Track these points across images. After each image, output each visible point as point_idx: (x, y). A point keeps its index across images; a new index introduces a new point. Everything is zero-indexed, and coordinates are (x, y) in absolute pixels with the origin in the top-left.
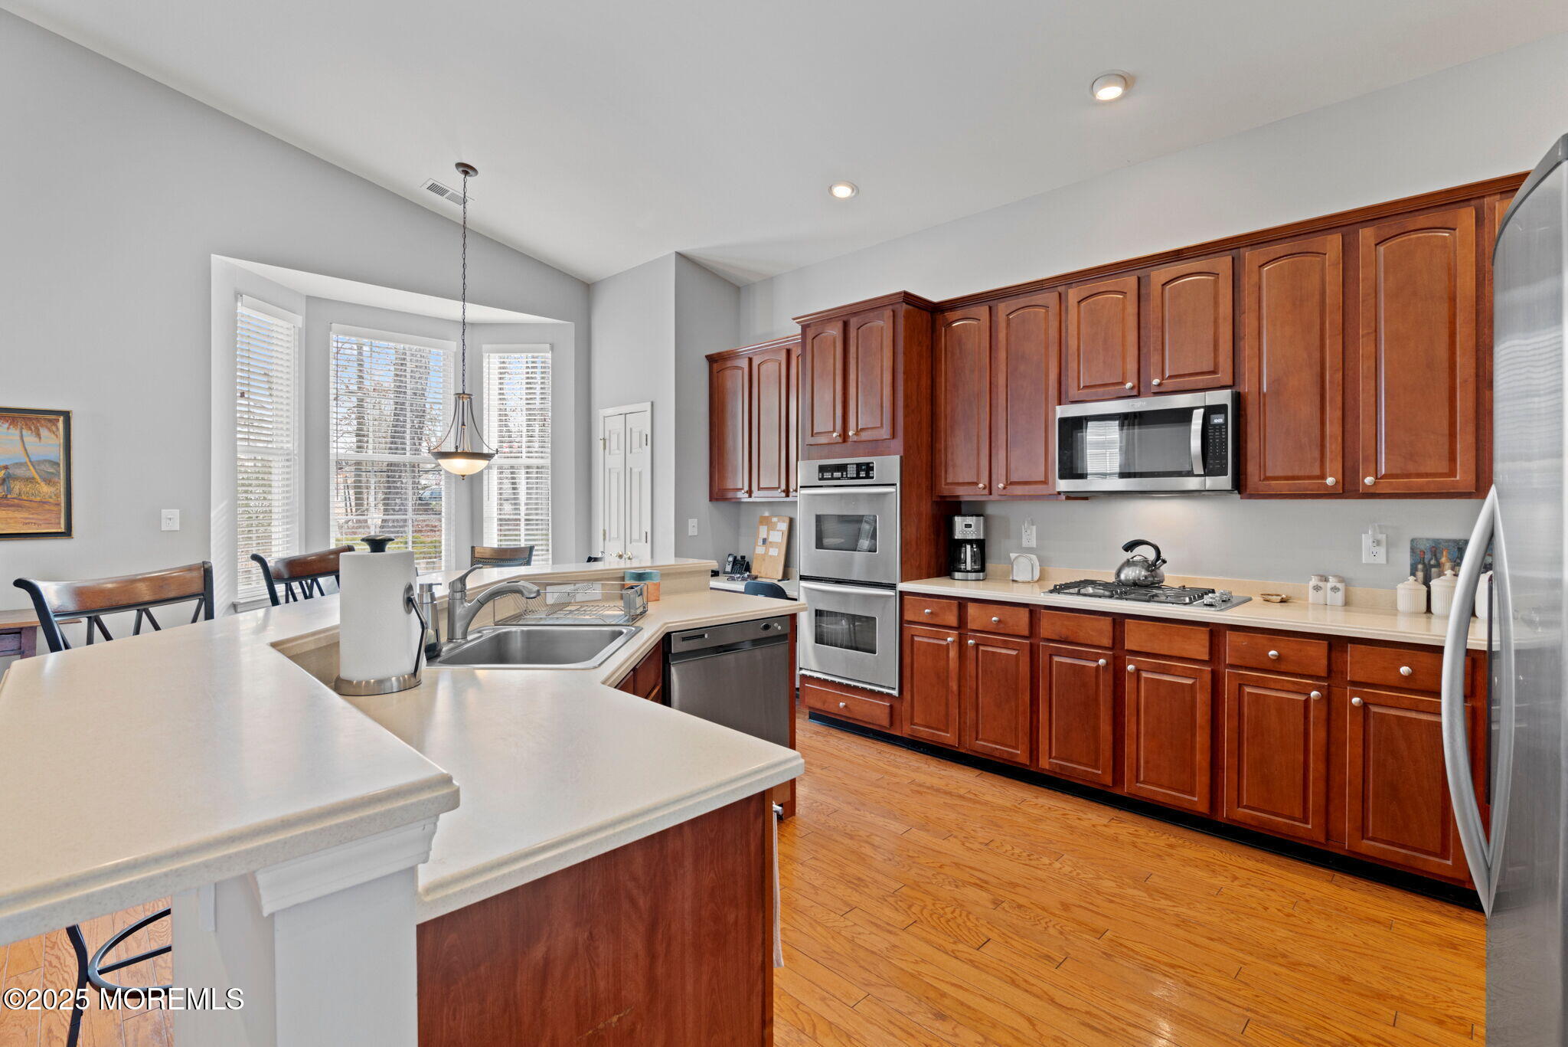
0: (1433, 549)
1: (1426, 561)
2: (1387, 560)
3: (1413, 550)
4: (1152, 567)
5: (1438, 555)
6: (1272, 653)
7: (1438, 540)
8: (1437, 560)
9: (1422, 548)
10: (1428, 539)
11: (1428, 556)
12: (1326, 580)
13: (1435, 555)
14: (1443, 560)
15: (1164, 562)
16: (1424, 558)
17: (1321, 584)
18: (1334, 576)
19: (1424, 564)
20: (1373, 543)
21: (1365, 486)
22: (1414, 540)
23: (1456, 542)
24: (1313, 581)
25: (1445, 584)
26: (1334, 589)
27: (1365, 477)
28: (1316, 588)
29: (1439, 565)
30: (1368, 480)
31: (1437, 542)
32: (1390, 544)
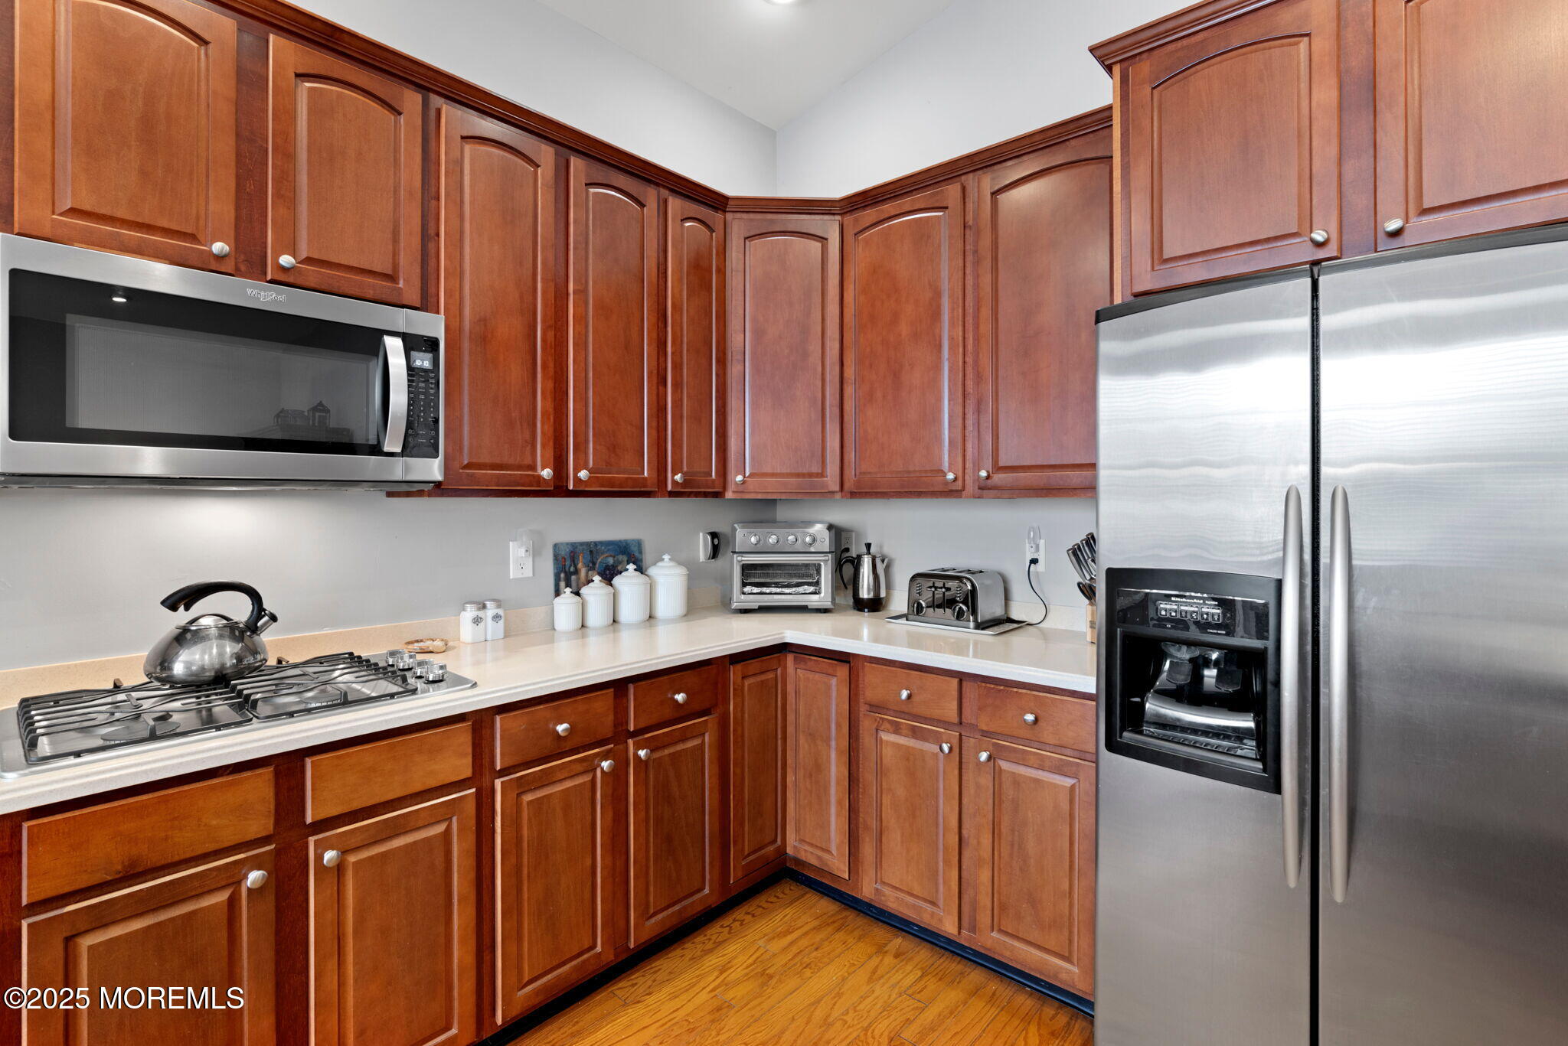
0: (572, 554)
1: (567, 569)
2: (534, 574)
3: (556, 557)
4: (245, 632)
5: (576, 562)
6: (561, 728)
7: (575, 543)
8: (575, 567)
9: (563, 553)
10: (567, 544)
11: (568, 563)
12: (484, 607)
13: (574, 561)
14: (580, 565)
15: (274, 618)
16: (565, 565)
17: (481, 614)
18: (493, 600)
19: (565, 572)
20: (522, 552)
21: (577, 480)
22: (555, 546)
23: (588, 544)
24: (470, 612)
25: (595, 591)
26: (496, 617)
27: (577, 470)
28: (477, 621)
29: (577, 572)
30: (583, 474)
31: (574, 545)
32: (535, 552)
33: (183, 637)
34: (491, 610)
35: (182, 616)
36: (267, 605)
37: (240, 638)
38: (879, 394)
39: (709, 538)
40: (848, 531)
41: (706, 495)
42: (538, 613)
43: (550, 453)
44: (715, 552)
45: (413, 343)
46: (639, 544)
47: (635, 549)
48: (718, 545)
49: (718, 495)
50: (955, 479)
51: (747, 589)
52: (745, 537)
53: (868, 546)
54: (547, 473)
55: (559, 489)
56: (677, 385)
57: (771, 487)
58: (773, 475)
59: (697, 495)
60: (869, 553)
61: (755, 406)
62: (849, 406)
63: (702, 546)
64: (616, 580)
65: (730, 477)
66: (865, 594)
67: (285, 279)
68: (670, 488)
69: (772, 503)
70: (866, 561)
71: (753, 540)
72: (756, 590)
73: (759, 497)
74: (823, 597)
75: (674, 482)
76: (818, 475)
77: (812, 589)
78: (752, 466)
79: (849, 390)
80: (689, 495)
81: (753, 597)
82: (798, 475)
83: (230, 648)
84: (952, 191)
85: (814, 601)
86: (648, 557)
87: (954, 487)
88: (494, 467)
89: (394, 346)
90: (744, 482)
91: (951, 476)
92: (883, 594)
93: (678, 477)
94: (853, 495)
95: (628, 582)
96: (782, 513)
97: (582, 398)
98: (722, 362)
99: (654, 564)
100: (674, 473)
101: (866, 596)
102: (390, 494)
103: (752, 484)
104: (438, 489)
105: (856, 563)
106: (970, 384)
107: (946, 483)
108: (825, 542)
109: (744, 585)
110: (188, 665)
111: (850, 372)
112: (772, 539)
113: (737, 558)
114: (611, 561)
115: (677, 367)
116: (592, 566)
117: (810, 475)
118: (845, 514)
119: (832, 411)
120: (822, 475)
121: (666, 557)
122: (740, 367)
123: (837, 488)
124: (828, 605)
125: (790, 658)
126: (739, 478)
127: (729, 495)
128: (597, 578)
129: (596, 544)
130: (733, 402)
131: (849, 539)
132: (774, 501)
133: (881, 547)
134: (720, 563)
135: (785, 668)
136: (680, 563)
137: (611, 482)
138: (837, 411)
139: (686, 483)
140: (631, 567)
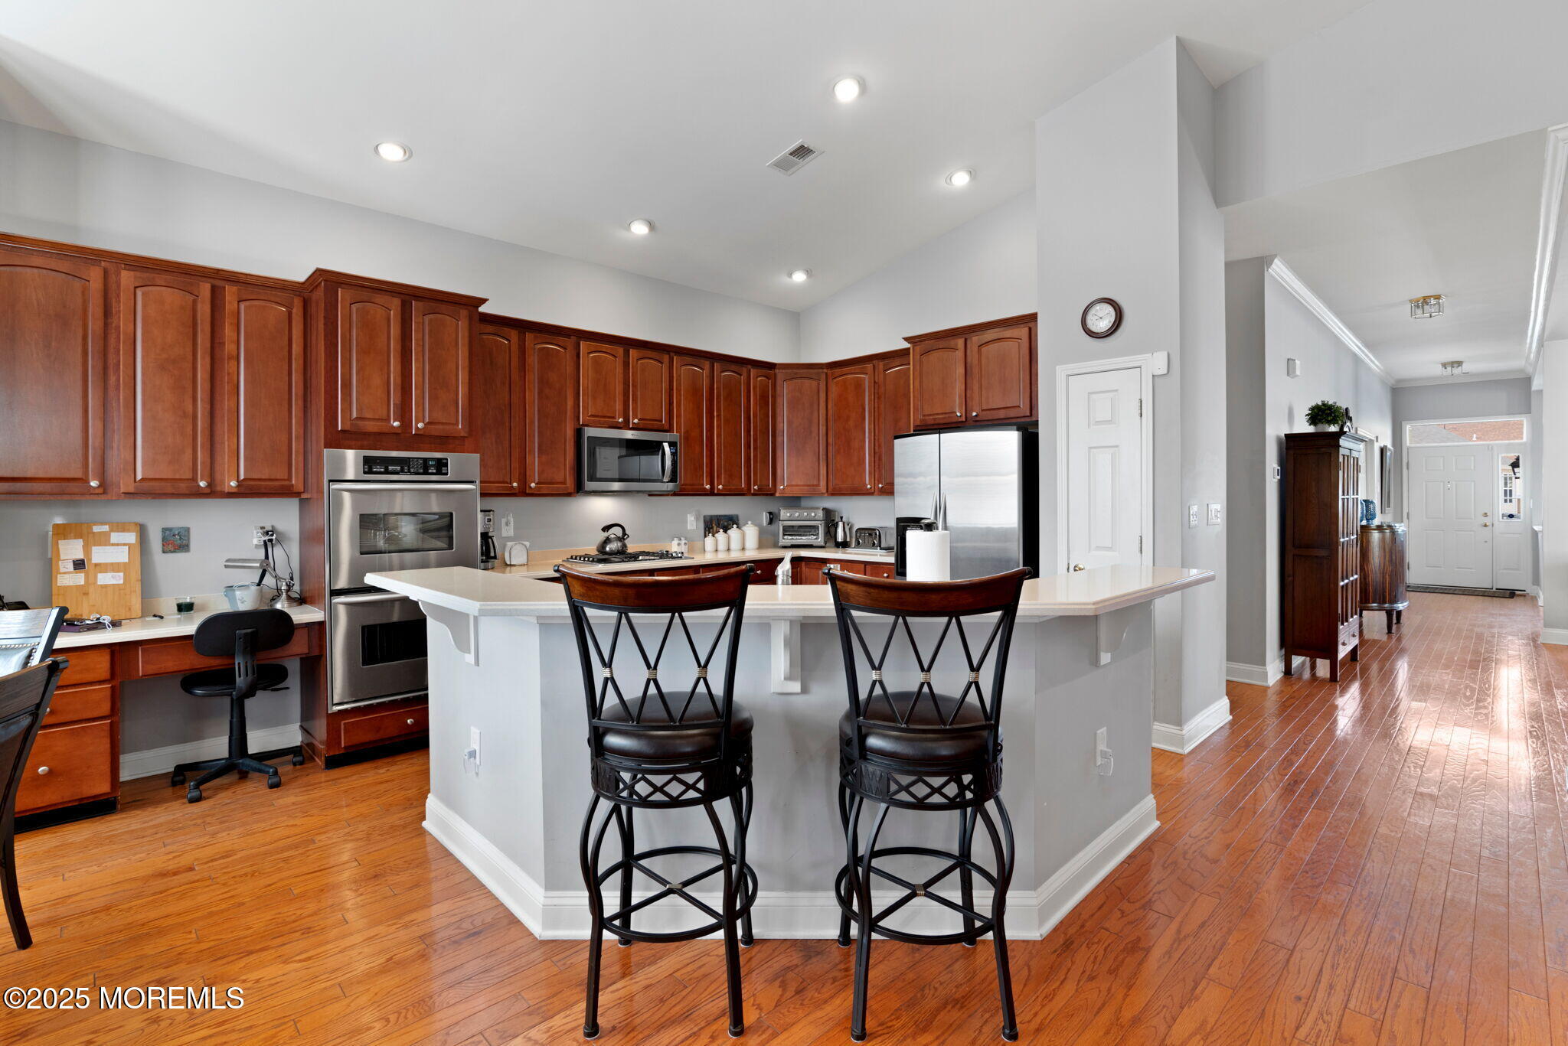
0: (711, 520)
1: (709, 526)
2: (697, 528)
3: (705, 521)
4: (622, 539)
8: (712, 525)
9: (707, 519)
10: (709, 516)
11: (709, 524)
12: (681, 539)
13: (711, 523)
14: (714, 525)
15: (628, 536)
19: (709, 528)
20: (693, 519)
21: (718, 489)
22: (704, 517)
23: (717, 516)
24: (676, 542)
25: (721, 535)
26: (685, 544)
27: (718, 485)
28: (679, 544)
29: (712, 528)
30: (720, 487)
31: (711, 516)
32: (697, 519)
33: (607, 541)
34: (683, 542)
35: (606, 534)
36: (627, 532)
37: (620, 541)
38: (842, 451)
39: (768, 515)
40: (834, 511)
41: (767, 495)
42: (699, 544)
43: (709, 479)
44: (771, 521)
45: (672, 444)
46: (737, 516)
47: (735, 519)
48: (773, 518)
49: (773, 495)
50: (871, 488)
51: (786, 537)
52: (785, 514)
53: (842, 518)
54: (708, 487)
55: (711, 493)
56: (755, 449)
57: (796, 491)
58: (797, 486)
59: (763, 495)
60: (842, 521)
61: (788, 455)
62: (830, 455)
63: (765, 518)
64: (729, 532)
65: (778, 486)
66: (840, 538)
67: (635, 428)
68: (716, 492)
69: (799, 498)
70: (841, 524)
71: (788, 515)
72: (790, 537)
73: (791, 495)
74: (820, 540)
75: (754, 489)
76: (817, 486)
77: (815, 537)
78: (787, 482)
79: (830, 448)
80: (759, 495)
81: (788, 540)
82: (808, 486)
83: (619, 544)
84: (869, 366)
85: (815, 543)
86: (741, 522)
87: (870, 491)
88: (691, 485)
89: (666, 445)
90: (784, 489)
91: (869, 487)
92: (848, 540)
93: (756, 487)
94: (833, 494)
95: (734, 532)
96: (804, 503)
97: (719, 457)
98: (774, 436)
99: (744, 525)
100: (754, 486)
101: (840, 540)
102: (650, 495)
103: (788, 490)
104: (675, 494)
105: (836, 526)
106: (877, 448)
107: (868, 489)
108: (820, 514)
109: (784, 535)
110: (610, 548)
111: (831, 440)
112: (797, 514)
113: (781, 523)
114: (726, 524)
115: (755, 440)
116: (718, 526)
117: (813, 486)
118: (831, 503)
119: (822, 457)
120: (818, 485)
121: (749, 522)
122: (782, 425)
123: (825, 491)
124: (823, 544)
125: (803, 563)
126: (782, 487)
127: (777, 495)
128: (721, 530)
129: (720, 516)
130: (779, 453)
131: (834, 516)
132: (800, 497)
133: (849, 518)
134: (773, 527)
135: (801, 568)
136: (756, 525)
137: (730, 490)
138: (825, 457)
139: (759, 489)
140: (735, 526)
